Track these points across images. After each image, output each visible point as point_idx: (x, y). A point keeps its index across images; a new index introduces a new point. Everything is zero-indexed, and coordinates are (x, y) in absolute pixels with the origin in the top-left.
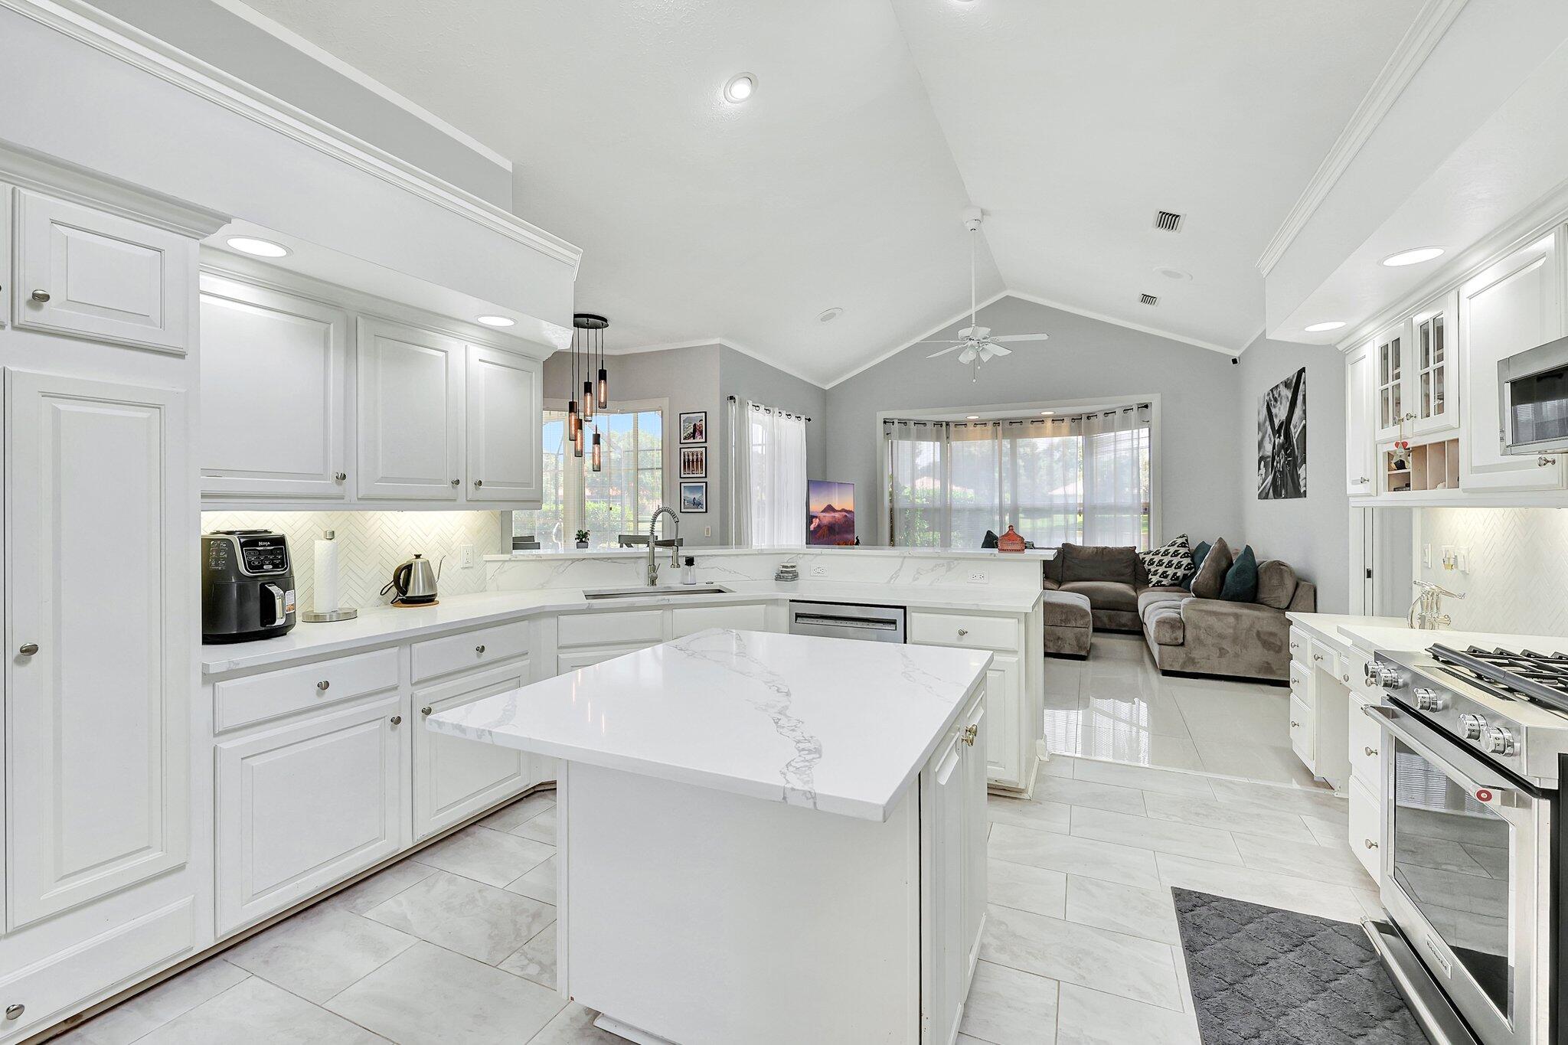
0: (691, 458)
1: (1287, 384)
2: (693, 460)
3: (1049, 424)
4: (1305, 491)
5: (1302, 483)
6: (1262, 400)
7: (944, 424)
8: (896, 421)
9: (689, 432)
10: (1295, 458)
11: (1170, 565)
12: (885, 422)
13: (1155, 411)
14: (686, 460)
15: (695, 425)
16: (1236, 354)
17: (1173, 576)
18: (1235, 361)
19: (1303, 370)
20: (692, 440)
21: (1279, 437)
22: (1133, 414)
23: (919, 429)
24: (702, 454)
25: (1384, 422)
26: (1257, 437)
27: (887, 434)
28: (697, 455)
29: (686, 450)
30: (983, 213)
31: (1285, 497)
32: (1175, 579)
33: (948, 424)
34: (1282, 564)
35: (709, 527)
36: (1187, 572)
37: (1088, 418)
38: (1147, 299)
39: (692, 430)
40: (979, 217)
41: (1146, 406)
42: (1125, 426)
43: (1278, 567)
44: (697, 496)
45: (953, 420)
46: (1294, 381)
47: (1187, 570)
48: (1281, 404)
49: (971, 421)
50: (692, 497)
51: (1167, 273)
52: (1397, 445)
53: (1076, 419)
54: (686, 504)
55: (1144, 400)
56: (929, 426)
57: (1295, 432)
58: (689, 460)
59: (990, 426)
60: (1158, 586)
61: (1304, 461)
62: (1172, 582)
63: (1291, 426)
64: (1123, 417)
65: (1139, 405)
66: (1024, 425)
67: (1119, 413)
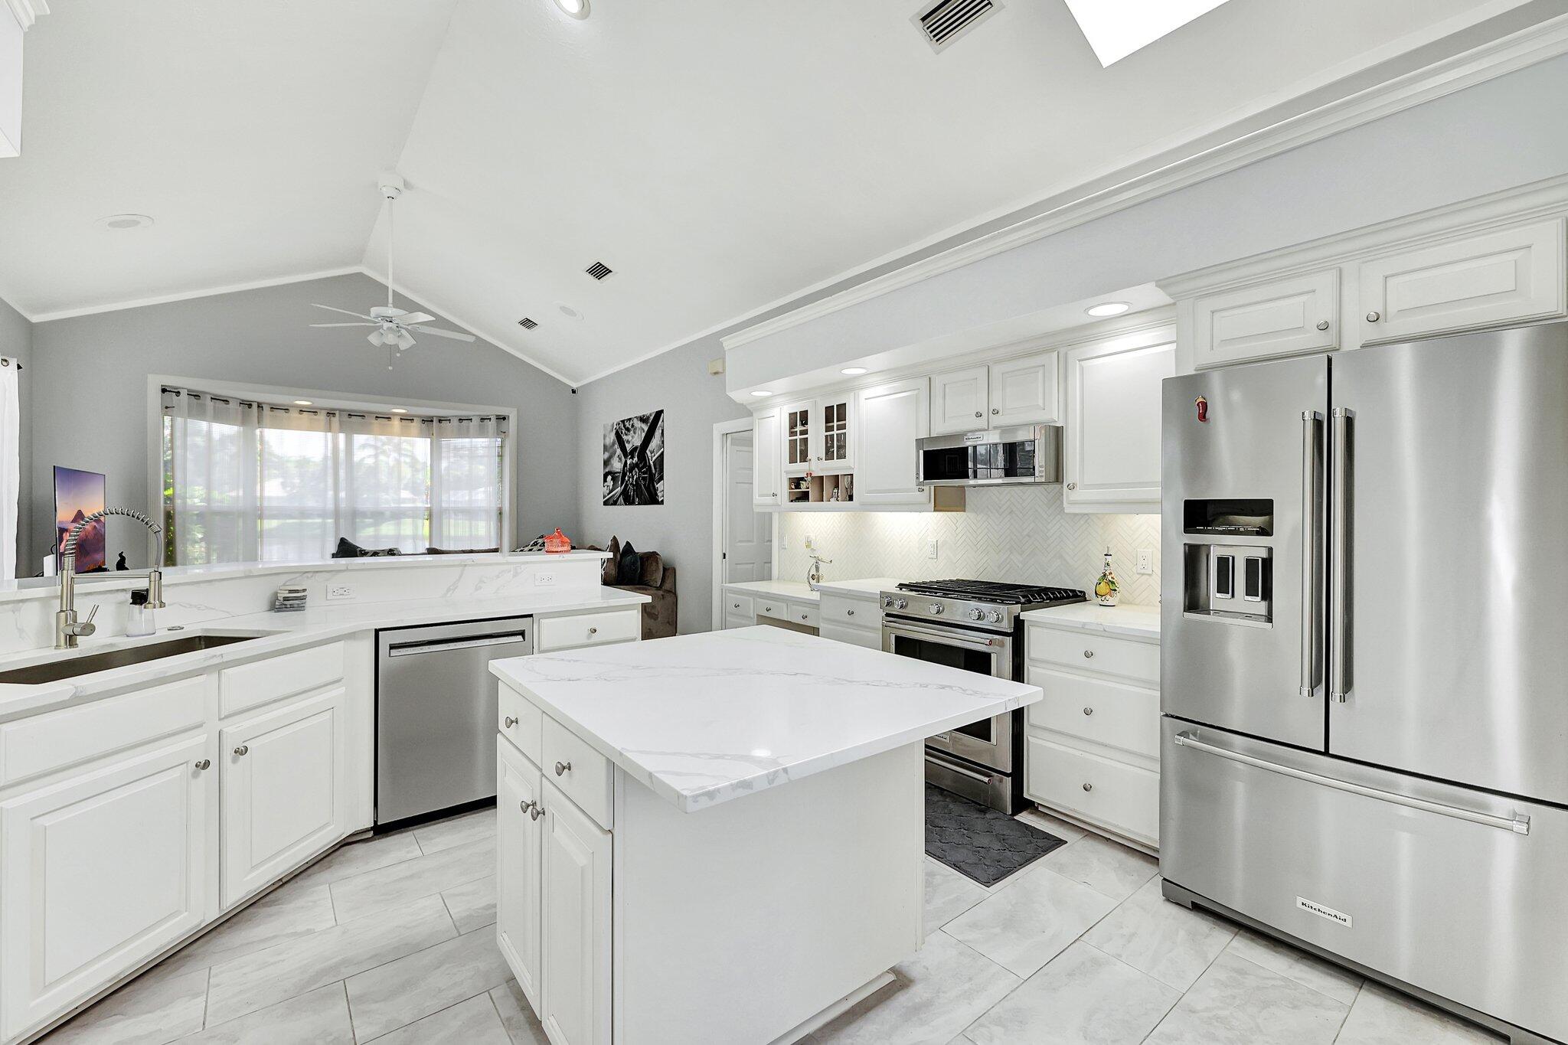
1: (643, 419)
3: (396, 422)
4: (663, 501)
5: (660, 494)
6: (609, 428)
7: (255, 406)
8: (184, 393)
10: (652, 476)
12: (164, 391)
13: (512, 424)
16: (575, 386)
18: (574, 392)
19: (662, 411)
21: (632, 458)
22: (492, 425)
23: (220, 405)
25: (792, 460)
26: (602, 456)
27: (167, 408)
30: (406, 184)
31: (639, 504)
33: (260, 406)
34: (658, 554)
37: (440, 421)
38: (528, 323)
40: (401, 186)
41: (504, 419)
42: (482, 433)
43: (652, 556)
45: (267, 401)
46: (652, 418)
48: (635, 433)
49: (297, 406)
51: (563, 309)
52: (807, 474)
53: (428, 421)
55: (502, 412)
56: (233, 405)
57: (652, 457)
59: (322, 416)
61: (661, 478)
63: (647, 451)
64: (480, 425)
65: (497, 416)
66: (366, 420)
67: (476, 421)
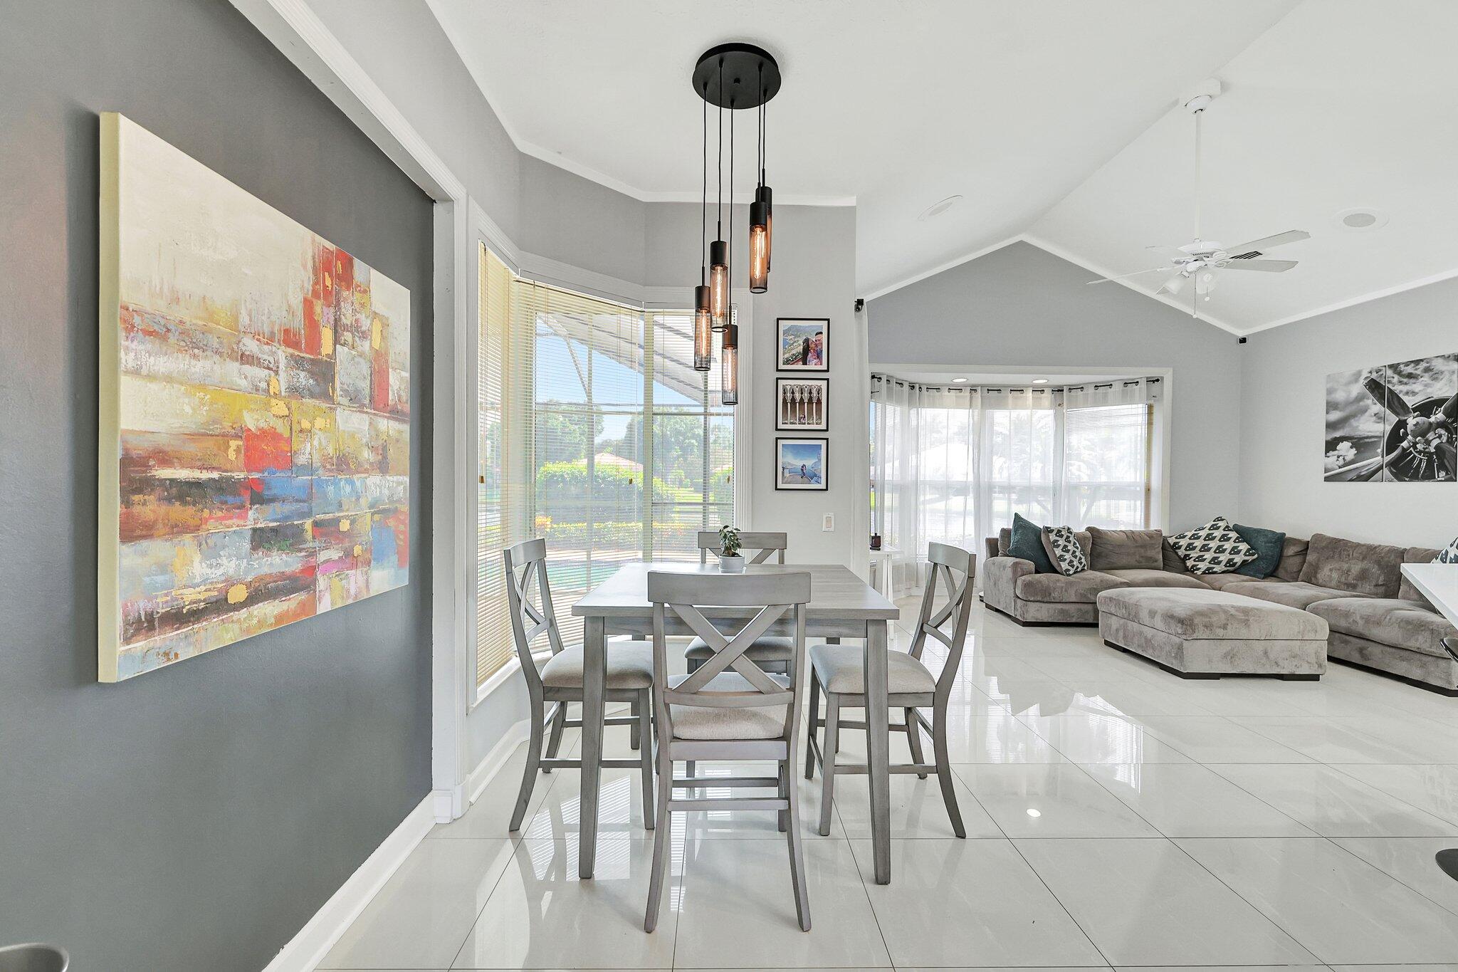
0: (798, 396)
2: (802, 399)
3: (1029, 394)
6: (1347, 378)
7: (917, 386)
8: (884, 378)
9: (794, 352)
11: (1220, 550)
12: (873, 377)
13: (1169, 385)
14: (789, 400)
15: (807, 341)
16: (1244, 334)
17: (1227, 563)
18: (1243, 341)
20: (800, 366)
21: (1426, 415)
22: (1139, 389)
24: (819, 391)
26: (1322, 417)
27: (873, 392)
28: (810, 393)
29: (792, 382)
32: (1230, 566)
33: (920, 387)
35: (831, 515)
36: (1247, 558)
39: (800, 349)
41: (1157, 381)
44: (809, 463)
45: (931, 382)
47: (1248, 556)
50: (798, 463)
53: (1057, 390)
54: (787, 474)
55: (1154, 372)
56: (905, 387)
58: (793, 400)
59: (966, 393)
60: (1209, 573)
62: (1226, 569)
64: (1123, 390)
65: (1147, 378)
66: (1003, 393)
67: (1118, 387)
